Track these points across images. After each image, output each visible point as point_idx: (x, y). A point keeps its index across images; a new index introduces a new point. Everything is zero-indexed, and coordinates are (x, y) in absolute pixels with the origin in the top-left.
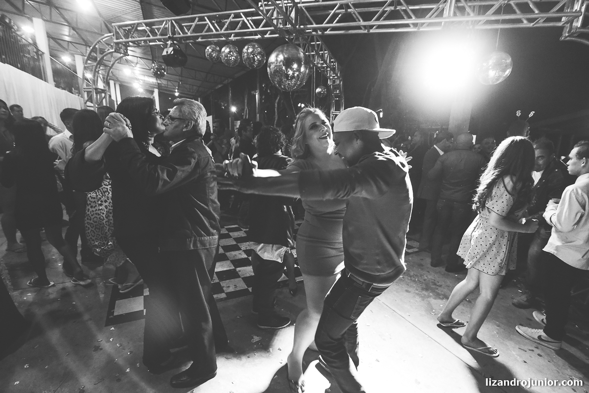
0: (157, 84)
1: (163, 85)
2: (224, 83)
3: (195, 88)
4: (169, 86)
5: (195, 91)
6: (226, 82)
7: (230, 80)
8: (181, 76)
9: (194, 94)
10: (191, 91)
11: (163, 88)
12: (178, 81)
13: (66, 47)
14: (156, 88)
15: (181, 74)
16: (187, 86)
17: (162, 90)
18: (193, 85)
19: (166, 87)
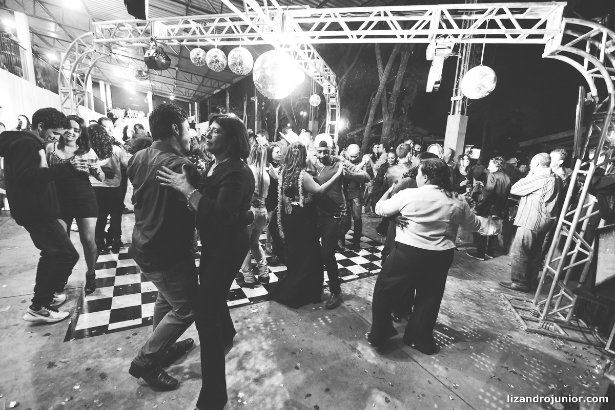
0: (151, 87)
1: (157, 88)
2: (222, 88)
3: (191, 92)
4: (163, 90)
5: (192, 95)
6: (223, 87)
7: (228, 85)
8: (176, 79)
9: (190, 98)
10: (187, 95)
11: (157, 91)
12: (173, 84)
13: (52, 44)
14: (150, 91)
15: (176, 77)
16: (183, 90)
17: (156, 92)
18: (189, 89)
19: (160, 90)
